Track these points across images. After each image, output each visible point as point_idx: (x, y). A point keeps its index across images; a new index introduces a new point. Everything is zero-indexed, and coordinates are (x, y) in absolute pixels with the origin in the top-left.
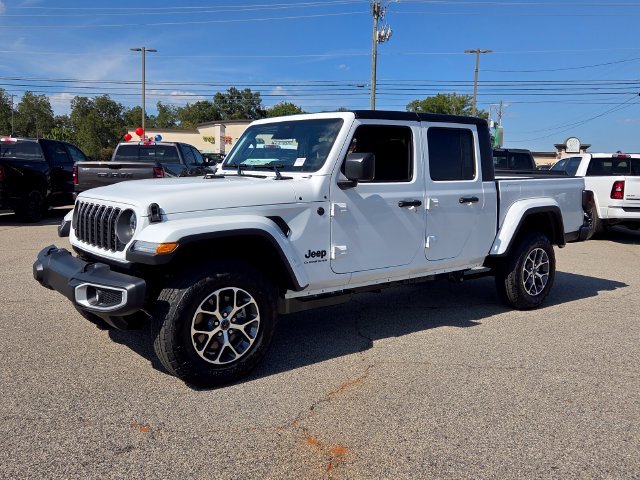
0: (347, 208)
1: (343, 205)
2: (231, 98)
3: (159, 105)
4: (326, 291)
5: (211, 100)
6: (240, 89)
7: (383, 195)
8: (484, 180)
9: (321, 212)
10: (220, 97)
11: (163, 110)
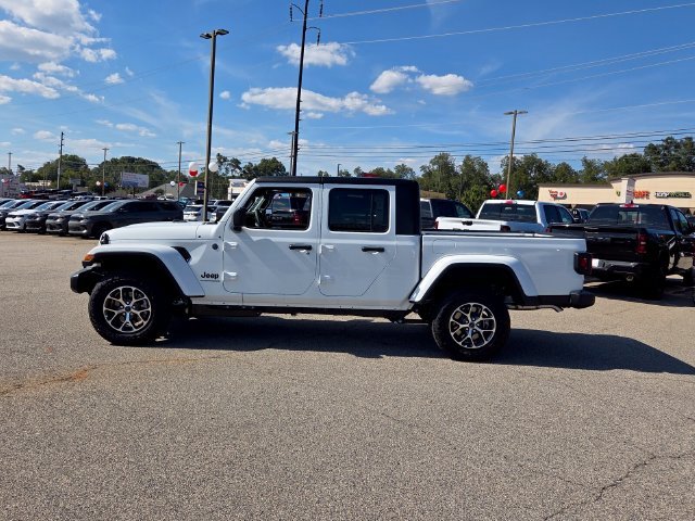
0: (237, 246)
1: (234, 244)
2: (666, 148)
3: (585, 161)
4: (215, 303)
5: (641, 152)
6: (678, 138)
7: (273, 239)
8: (397, 233)
9: (215, 247)
10: (652, 149)
11: (588, 164)
